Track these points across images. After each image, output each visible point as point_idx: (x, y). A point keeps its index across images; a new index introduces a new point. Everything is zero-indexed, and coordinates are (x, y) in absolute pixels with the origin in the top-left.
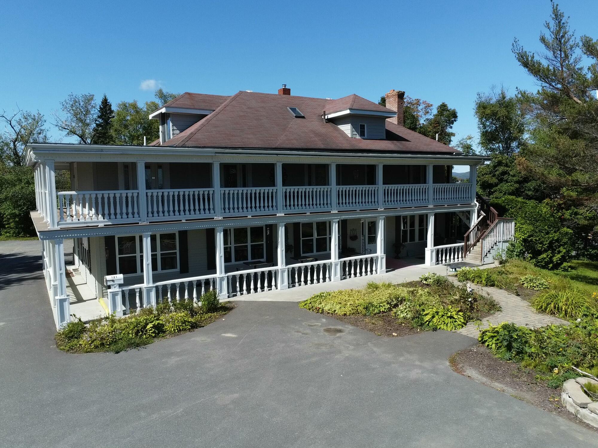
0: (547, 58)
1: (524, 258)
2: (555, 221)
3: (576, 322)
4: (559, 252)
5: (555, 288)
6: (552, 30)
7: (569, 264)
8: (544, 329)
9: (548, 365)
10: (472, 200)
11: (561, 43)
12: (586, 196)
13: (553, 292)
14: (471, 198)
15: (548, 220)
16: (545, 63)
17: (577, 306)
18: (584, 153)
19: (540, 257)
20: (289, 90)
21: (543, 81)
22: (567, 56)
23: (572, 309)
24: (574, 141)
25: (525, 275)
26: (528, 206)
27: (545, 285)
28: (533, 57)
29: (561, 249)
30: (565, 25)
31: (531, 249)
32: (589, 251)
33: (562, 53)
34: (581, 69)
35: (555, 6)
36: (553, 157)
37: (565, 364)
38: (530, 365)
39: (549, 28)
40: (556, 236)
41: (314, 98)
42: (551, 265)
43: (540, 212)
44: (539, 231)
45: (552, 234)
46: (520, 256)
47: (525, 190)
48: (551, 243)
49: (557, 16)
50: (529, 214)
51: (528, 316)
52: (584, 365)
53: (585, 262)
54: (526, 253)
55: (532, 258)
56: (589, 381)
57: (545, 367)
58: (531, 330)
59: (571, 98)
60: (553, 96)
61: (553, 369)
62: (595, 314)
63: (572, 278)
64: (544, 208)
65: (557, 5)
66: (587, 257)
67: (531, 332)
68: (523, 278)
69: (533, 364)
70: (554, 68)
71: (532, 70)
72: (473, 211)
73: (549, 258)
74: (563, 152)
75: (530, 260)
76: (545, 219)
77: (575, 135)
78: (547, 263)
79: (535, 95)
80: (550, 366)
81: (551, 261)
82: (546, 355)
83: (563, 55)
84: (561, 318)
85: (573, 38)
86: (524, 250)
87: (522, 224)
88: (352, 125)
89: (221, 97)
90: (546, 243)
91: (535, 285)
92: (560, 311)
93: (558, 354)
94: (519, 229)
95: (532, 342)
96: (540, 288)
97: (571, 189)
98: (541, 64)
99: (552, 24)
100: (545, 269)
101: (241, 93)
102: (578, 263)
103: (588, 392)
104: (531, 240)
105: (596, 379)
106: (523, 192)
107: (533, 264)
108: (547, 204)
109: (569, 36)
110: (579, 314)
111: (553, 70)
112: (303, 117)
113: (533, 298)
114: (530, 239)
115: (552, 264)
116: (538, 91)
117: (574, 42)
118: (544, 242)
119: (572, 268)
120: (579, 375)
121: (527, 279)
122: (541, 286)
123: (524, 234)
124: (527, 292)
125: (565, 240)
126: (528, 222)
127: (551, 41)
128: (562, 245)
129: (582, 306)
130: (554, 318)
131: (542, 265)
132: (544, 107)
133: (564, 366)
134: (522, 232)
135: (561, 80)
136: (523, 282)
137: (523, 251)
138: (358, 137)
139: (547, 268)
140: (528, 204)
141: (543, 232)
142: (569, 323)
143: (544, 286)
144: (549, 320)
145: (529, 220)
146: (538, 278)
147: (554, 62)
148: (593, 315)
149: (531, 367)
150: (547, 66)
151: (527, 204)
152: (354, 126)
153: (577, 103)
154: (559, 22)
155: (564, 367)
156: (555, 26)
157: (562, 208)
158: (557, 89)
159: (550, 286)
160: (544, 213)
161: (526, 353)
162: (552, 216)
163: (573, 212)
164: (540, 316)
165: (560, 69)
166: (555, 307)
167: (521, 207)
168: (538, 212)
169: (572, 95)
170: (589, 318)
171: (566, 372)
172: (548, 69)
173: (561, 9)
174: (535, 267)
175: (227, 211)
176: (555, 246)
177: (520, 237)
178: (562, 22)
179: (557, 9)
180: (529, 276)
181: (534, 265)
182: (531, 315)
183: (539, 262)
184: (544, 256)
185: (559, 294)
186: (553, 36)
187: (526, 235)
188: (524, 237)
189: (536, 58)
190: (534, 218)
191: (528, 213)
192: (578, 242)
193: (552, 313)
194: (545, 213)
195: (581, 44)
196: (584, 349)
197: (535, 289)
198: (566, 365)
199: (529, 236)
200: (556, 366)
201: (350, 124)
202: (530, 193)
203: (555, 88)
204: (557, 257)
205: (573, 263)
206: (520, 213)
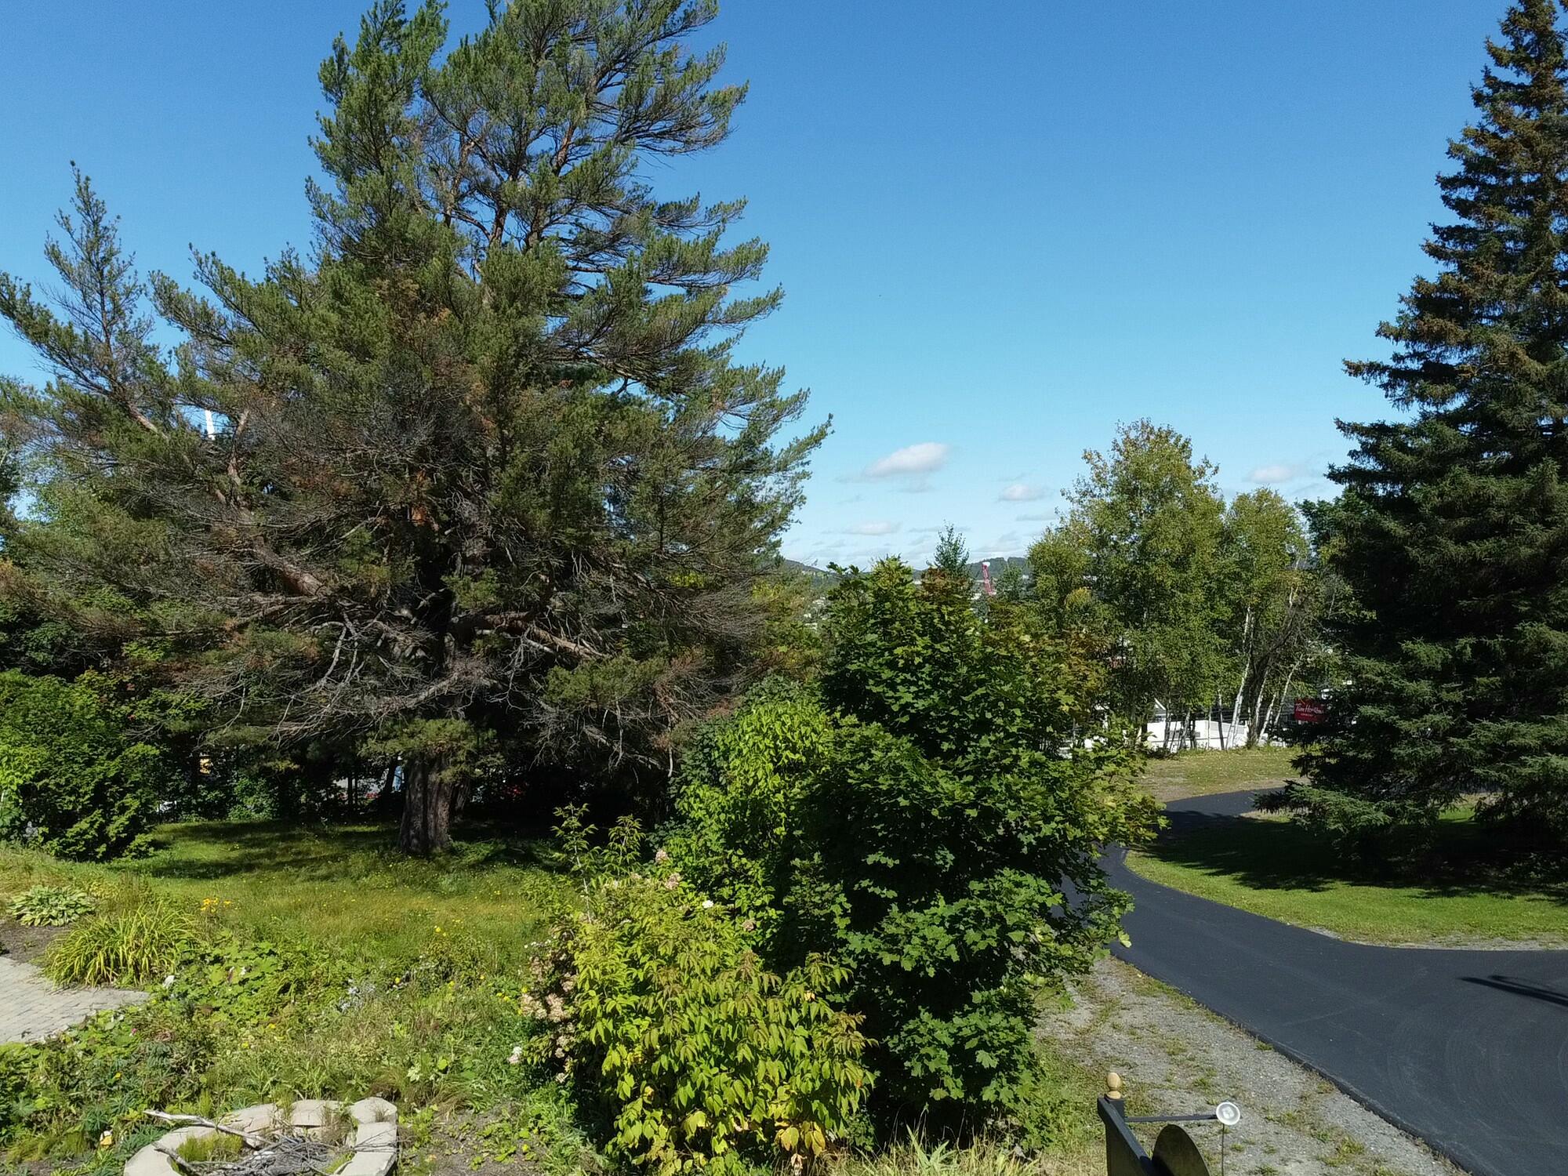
0: (65, 304)
1: (25, 840)
2: (108, 727)
3: (164, 985)
4: (123, 809)
5: (112, 907)
6: (77, 236)
7: (150, 837)
8: (74, 1033)
9: (83, 1132)
11: (102, 274)
12: (178, 661)
13: (103, 921)
15: (91, 728)
16: (61, 317)
17: (163, 944)
18: (167, 553)
19: (71, 832)
21: (57, 362)
22: (118, 311)
23: (153, 954)
24: (144, 523)
25: (27, 889)
26: (32, 693)
27: (85, 906)
28: (28, 294)
29: (128, 800)
30: (111, 233)
31: (45, 811)
32: (201, 797)
33: (107, 301)
34: (154, 348)
35: (83, 179)
36: (89, 560)
37: (131, 1110)
38: (32, 1149)
39: (68, 230)
40: (113, 768)
42: (103, 848)
43: (67, 706)
44: (67, 759)
45: (102, 765)
46: (12, 837)
47: (26, 649)
48: (100, 788)
49: (90, 207)
50: (35, 714)
51: (31, 1005)
52: (178, 1096)
53: (191, 824)
54: (30, 824)
55: (47, 838)
56: (190, 1134)
57: (76, 1139)
58: (37, 1046)
59: (132, 416)
60: (89, 405)
61: (98, 1138)
62: (209, 955)
63: (158, 873)
64: (81, 696)
65: (88, 179)
66: (197, 812)
67: (37, 1052)
68: (19, 900)
69: (41, 1146)
70: (85, 333)
71: (26, 328)
73: (97, 830)
74: (115, 549)
75: (42, 844)
76: (82, 724)
77: (145, 510)
78: (91, 845)
79: (39, 393)
80: (91, 1132)
81: (102, 837)
82: (78, 1106)
83: (109, 306)
84: (124, 989)
85: (130, 271)
86: (23, 818)
87: (14, 745)
90: (87, 789)
91: (54, 913)
92: (122, 967)
93: (110, 1091)
94: (6, 759)
95: (39, 1079)
96: (69, 917)
97: (149, 644)
98: (51, 317)
99: (77, 221)
100: (86, 860)
102: (174, 831)
103: (187, 1165)
104: (45, 788)
105: (206, 1122)
106: (22, 654)
107: (53, 852)
108: (90, 684)
109: (120, 262)
110: (169, 963)
111: (83, 339)
113: (47, 950)
114: (41, 783)
115: (105, 845)
116: (49, 385)
117: (132, 282)
118: (80, 788)
119: (157, 845)
120: (165, 1128)
121: (32, 899)
122: (72, 911)
123: (23, 773)
124: (33, 935)
125: (136, 776)
126: (34, 736)
127: (75, 265)
128: (128, 790)
129: (177, 941)
130: (106, 992)
131: (78, 853)
132: (66, 428)
133: (126, 1117)
134: (16, 767)
135: (106, 368)
136: (18, 910)
137: (19, 820)
139: (94, 859)
140: (34, 688)
141: (76, 762)
142: (145, 995)
143: (80, 911)
144: (93, 1000)
145: (36, 732)
146: (64, 889)
147: (86, 320)
148: (203, 957)
149: (36, 1157)
150: (66, 324)
151: (28, 686)
153: (148, 430)
154: (95, 223)
155: (127, 1121)
156: (85, 229)
157: (130, 695)
158: (99, 388)
159: (97, 906)
160: (77, 708)
161: (20, 1119)
162: (104, 714)
163: (155, 703)
164: (70, 997)
165: (103, 339)
166: (107, 962)
167: (11, 696)
168: (63, 708)
169: (135, 408)
170: (194, 968)
171: (134, 1132)
172: (70, 333)
173: (99, 191)
174: (59, 860)
176: (112, 796)
177: (11, 783)
178: (102, 224)
179: (87, 188)
180: (37, 890)
181: (56, 855)
182: (41, 1001)
183: (69, 845)
184: (83, 825)
185: (117, 924)
186: (81, 253)
187: (28, 776)
188: (21, 782)
189: (37, 298)
190: (51, 725)
191: (33, 711)
192: (174, 778)
193: (102, 980)
194: (82, 708)
195: (151, 290)
196: (179, 1053)
197: (55, 923)
198: (133, 1114)
199: (39, 777)
200: (105, 1127)
202: (40, 657)
203: (92, 385)
204: (117, 824)
205: (160, 832)
206: (9, 713)
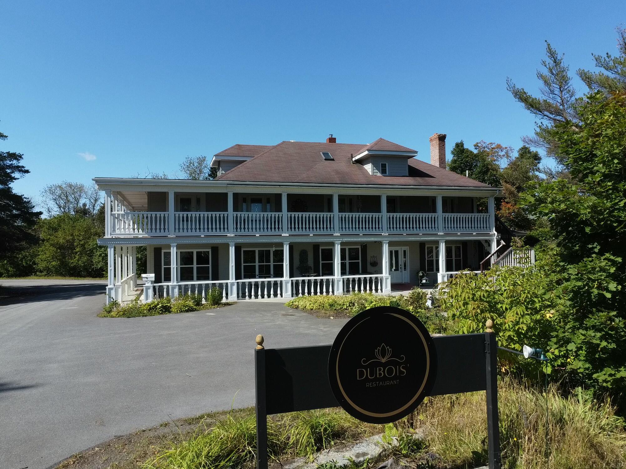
10: (490, 230)
14: (489, 227)
20: (335, 139)
30: (561, 61)
41: (352, 145)
72: (492, 240)
88: (373, 164)
89: (266, 146)
101: (284, 142)
112: (333, 160)
138: (379, 174)
152: (375, 165)
175: (239, 230)
178: (558, 59)
201: (371, 164)
